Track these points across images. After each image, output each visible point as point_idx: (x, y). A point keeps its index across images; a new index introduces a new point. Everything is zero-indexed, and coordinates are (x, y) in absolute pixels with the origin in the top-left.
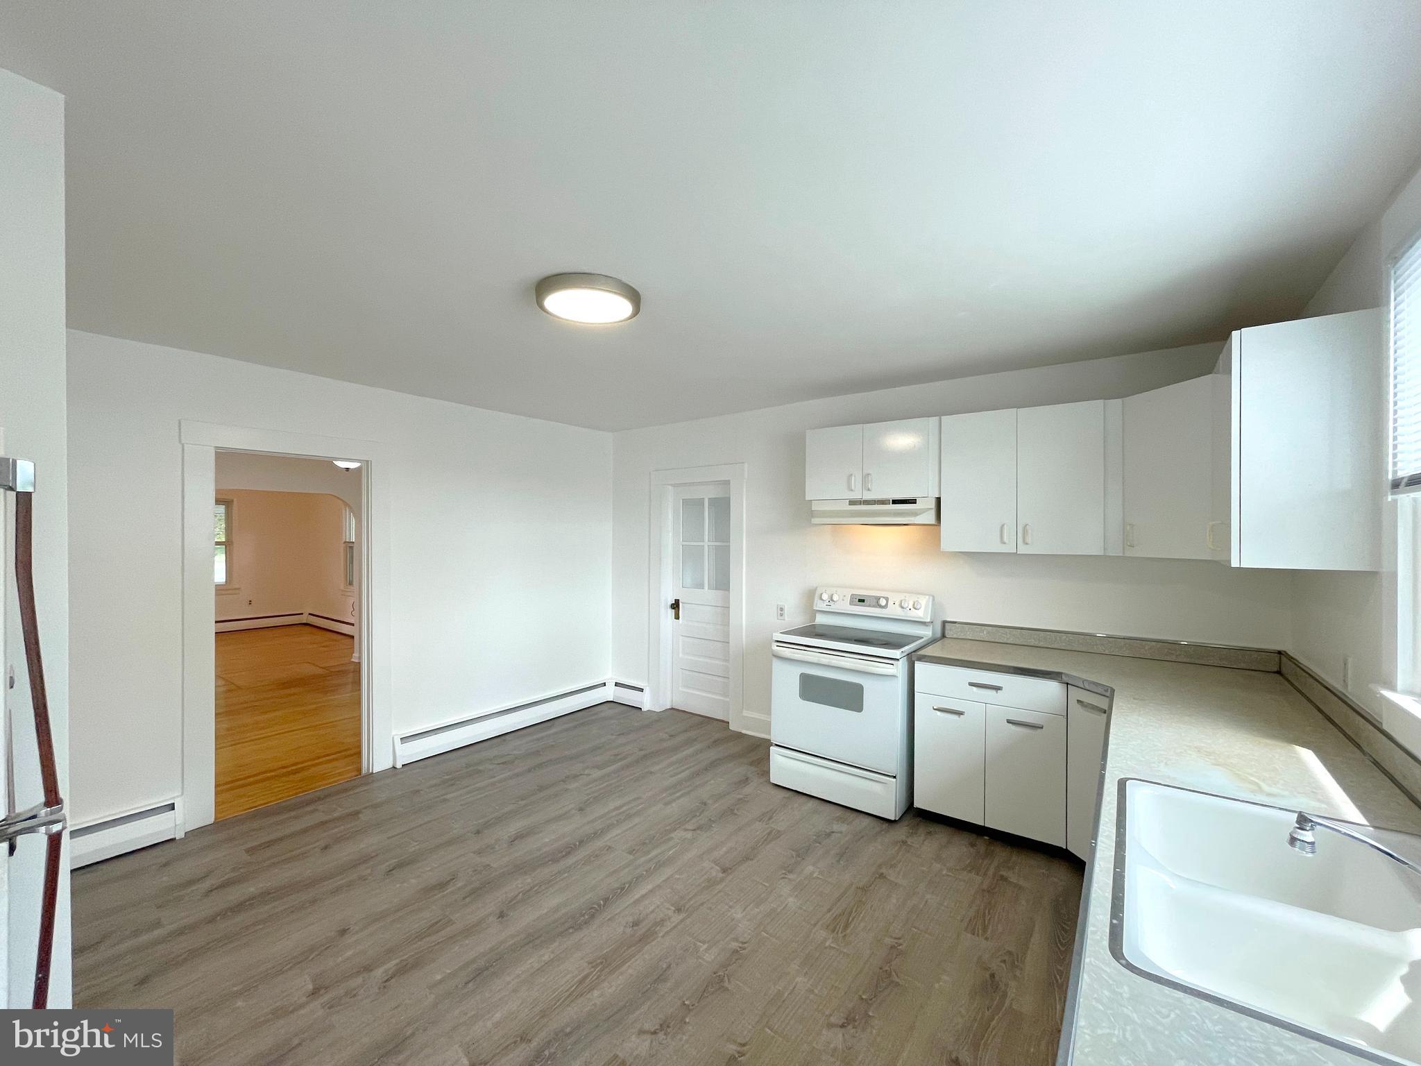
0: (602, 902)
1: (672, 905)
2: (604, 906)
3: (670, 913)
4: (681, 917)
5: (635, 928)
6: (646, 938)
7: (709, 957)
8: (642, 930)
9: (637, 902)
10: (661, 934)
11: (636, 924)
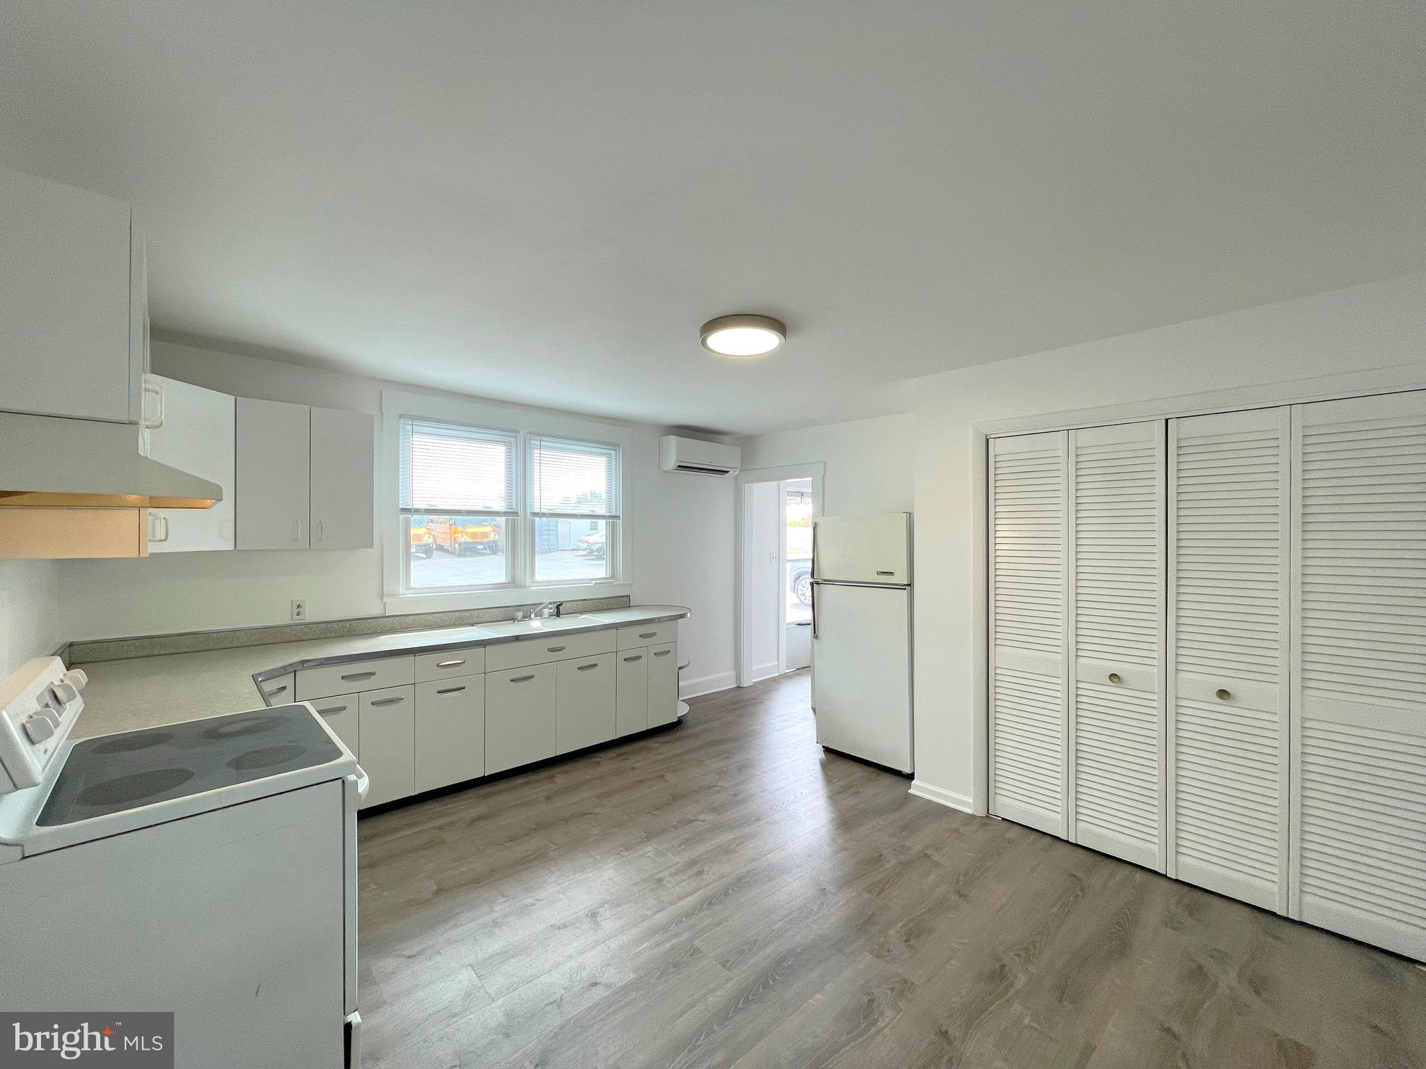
0: (731, 892)
1: (664, 885)
2: (728, 888)
3: (667, 879)
4: (660, 875)
5: (701, 870)
6: (694, 863)
7: (650, 848)
8: (695, 869)
9: (697, 890)
10: (680, 864)
11: (700, 873)
